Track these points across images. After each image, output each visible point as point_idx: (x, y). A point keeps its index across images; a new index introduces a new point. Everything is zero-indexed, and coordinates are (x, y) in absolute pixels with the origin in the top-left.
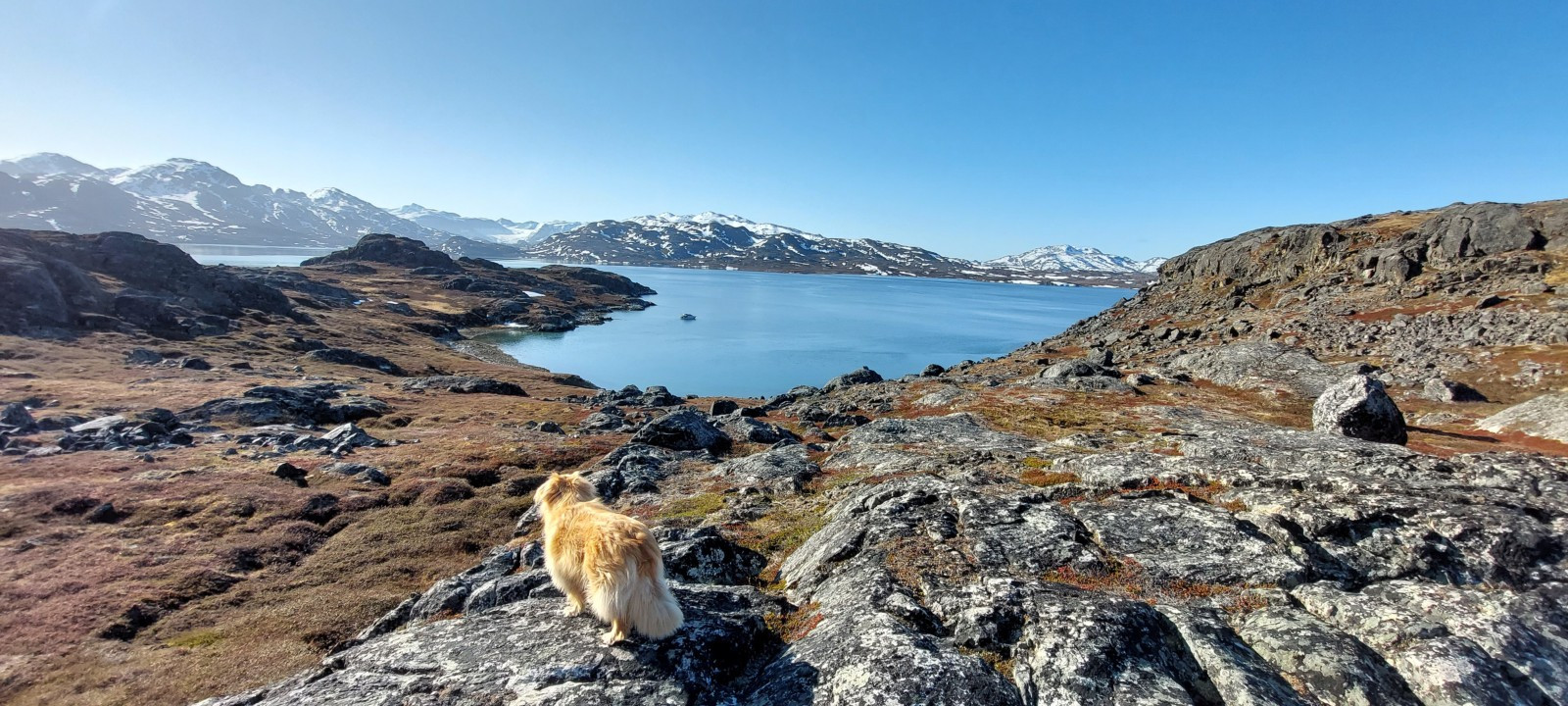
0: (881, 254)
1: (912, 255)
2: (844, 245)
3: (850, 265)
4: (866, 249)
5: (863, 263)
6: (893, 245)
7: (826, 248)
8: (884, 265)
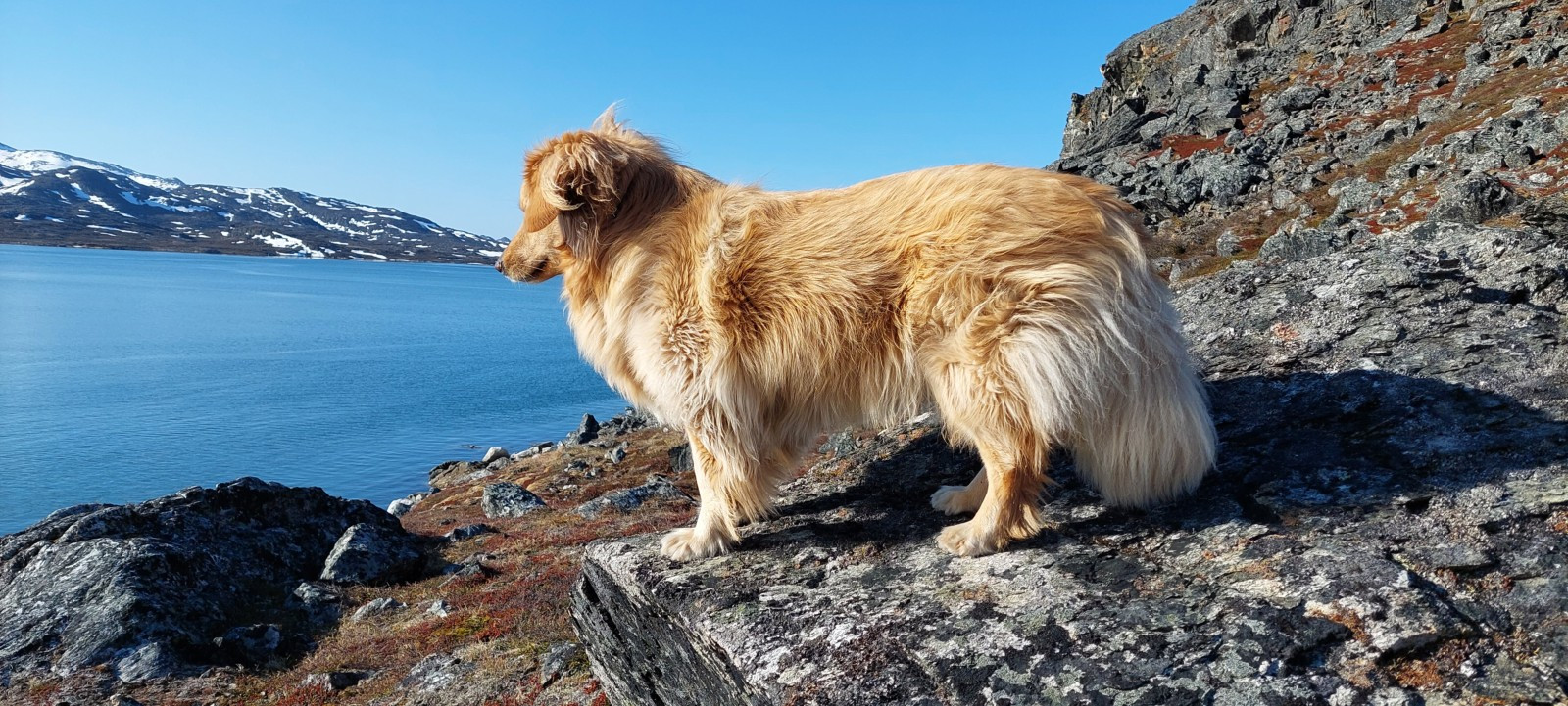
0: (315, 219)
1: (379, 222)
2: (230, 199)
3: (239, 236)
4: (281, 208)
5: (269, 232)
6: (339, 203)
7: (186, 203)
8: (315, 237)
